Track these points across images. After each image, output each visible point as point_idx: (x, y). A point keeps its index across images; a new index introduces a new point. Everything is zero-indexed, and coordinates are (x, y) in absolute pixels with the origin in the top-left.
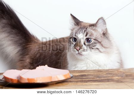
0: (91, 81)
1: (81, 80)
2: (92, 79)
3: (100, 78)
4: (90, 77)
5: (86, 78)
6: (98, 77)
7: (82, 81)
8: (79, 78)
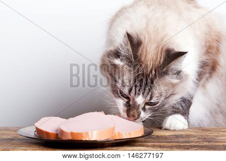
0: (195, 146)
1: (177, 144)
2: (196, 144)
3: (209, 142)
4: (192, 139)
5: (185, 142)
6: (205, 140)
7: (180, 146)
8: (173, 140)
